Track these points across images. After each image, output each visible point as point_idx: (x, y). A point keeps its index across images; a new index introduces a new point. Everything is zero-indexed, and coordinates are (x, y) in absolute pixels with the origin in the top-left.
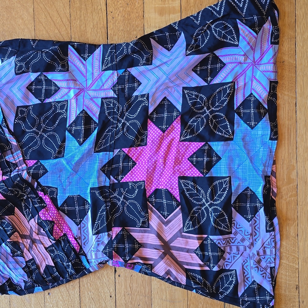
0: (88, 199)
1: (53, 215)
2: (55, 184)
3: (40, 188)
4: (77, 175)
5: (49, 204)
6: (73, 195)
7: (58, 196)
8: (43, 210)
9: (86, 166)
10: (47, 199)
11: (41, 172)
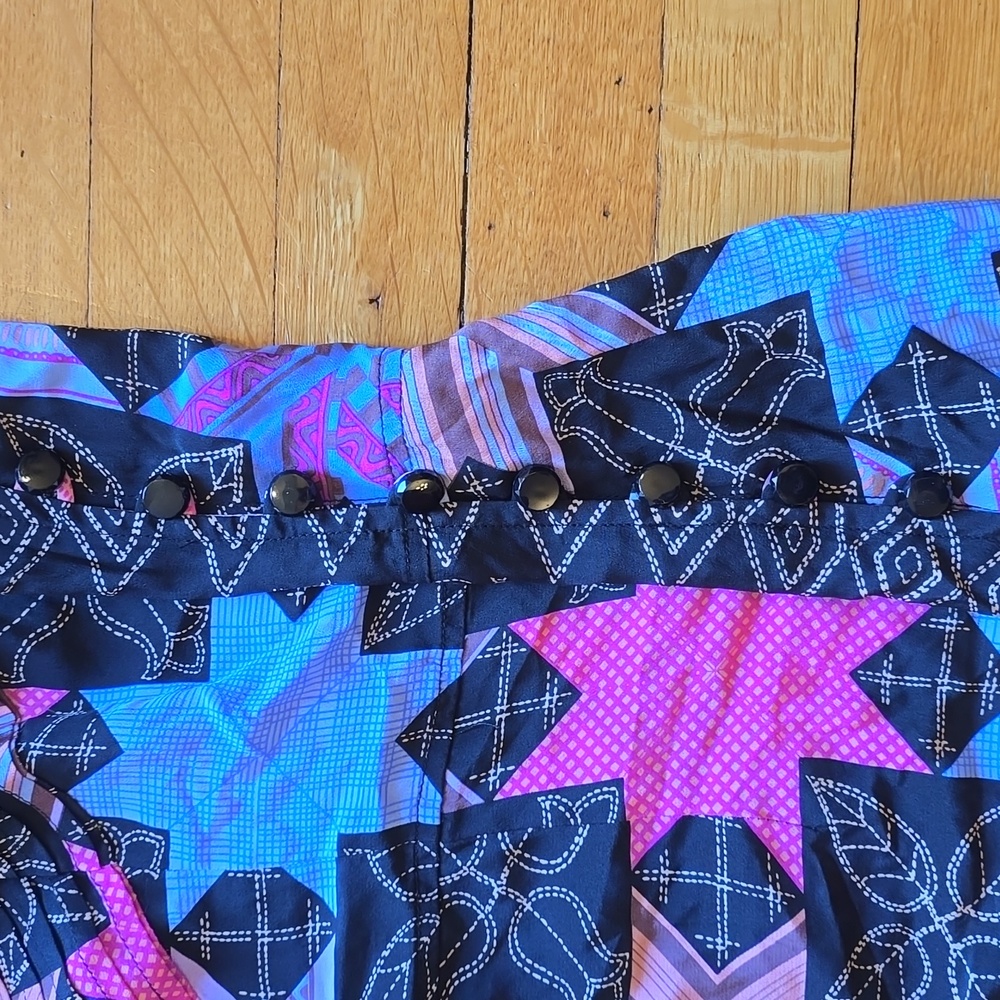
0: (323, 887)
1: (136, 972)
2: (159, 813)
3: (79, 830)
4: (273, 770)
5: (120, 916)
6: (248, 869)
7: (168, 874)
8: (87, 944)
9: (321, 724)
10: (112, 886)
11: (86, 751)
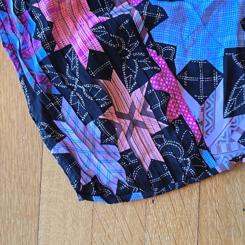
0: (218, 66)
1: (170, 83)
2: (174, 41)
3: (152, 45)
4: (206, 30)
5: (164, 68)
6: (197, 60)
7: (175, 60)
8: (157, 74)
9: (219, 18)
10: (161, 62)
11: (159, 16)
